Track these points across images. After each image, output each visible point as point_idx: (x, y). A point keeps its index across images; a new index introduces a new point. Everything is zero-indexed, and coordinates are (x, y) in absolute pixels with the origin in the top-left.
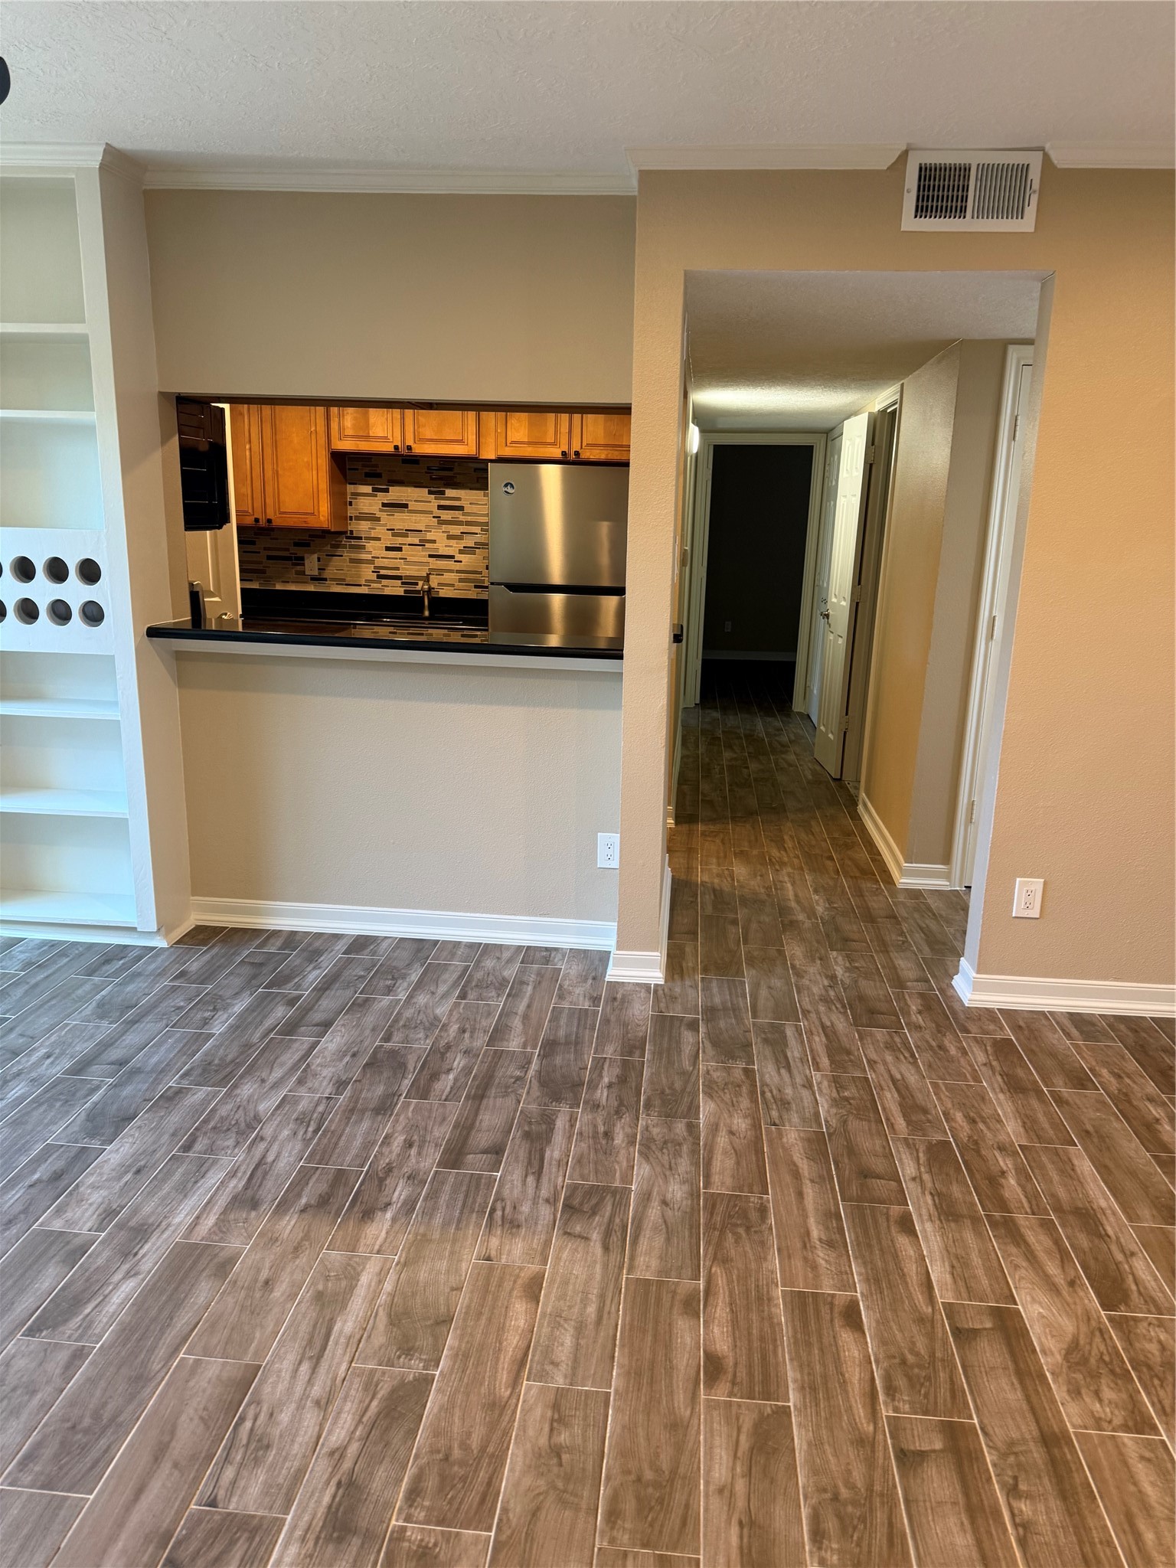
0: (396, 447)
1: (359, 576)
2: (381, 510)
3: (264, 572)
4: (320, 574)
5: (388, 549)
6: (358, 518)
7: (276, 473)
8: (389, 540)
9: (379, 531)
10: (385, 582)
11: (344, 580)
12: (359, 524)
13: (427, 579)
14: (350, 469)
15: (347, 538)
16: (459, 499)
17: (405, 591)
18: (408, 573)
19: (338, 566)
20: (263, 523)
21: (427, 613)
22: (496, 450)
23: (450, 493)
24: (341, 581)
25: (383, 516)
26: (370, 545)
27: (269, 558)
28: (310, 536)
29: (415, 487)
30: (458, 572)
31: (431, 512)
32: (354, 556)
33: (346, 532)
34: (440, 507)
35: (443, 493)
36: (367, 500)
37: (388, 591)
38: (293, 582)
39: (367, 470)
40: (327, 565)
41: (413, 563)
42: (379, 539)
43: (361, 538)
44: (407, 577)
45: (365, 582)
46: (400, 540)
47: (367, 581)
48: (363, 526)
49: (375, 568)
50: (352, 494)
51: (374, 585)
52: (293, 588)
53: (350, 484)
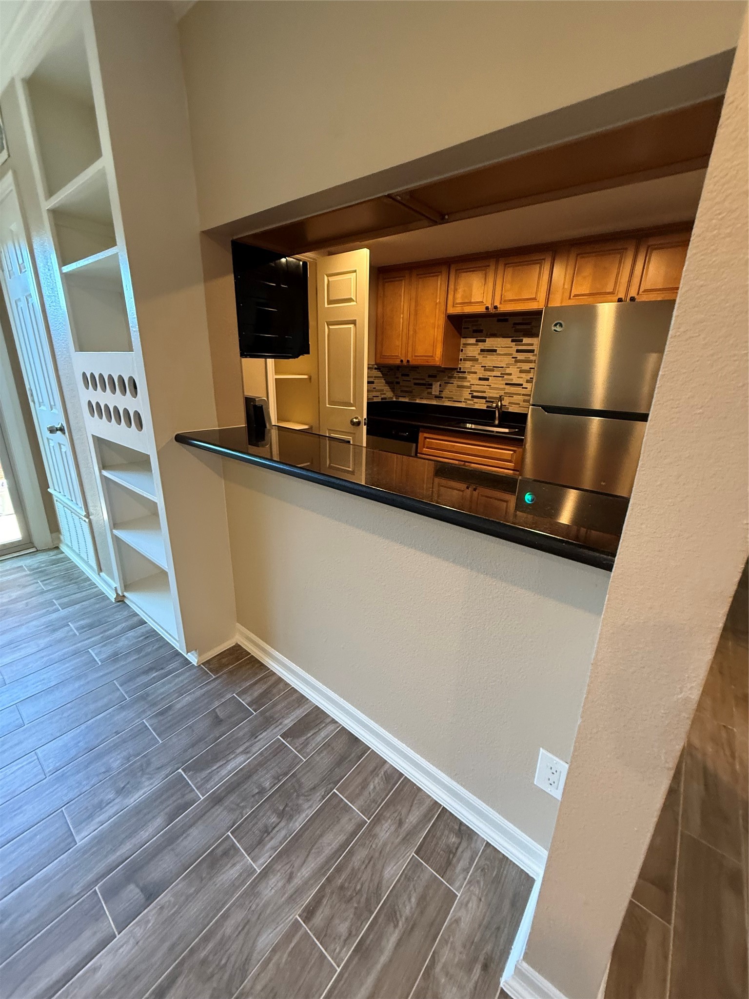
0: (487, 308)
1: (461, 396)
2: (479, 354)
3: (411, 392)
4: (440, 394)
5: (480, 379)
6: (465, 360)
7: (415, 332)
8: (481, 373)
9: (477, 368)
10: (476, 400)
11: (452, 398)
12: (465, 363)
13: (501, 399)
14: (464, 328)
15: (458, 372)
16: (532, 345)
17: (486, 407)
18: (491, 395)
19: (450, 390)
20: (405, 363)
21: (497, 422)
22: (561, 303)
23: (526, 340)
24: (450, 399)
25: (480, 358)
26: (469, 377)
27: (415, 384)
28: (438, 371)
29: (503, 337)
30: (524, 395)
31: (511, 354)
32: (460, 383)
33: (457, 369)
34: (518, 351)
35: (521, 341)
36: (471, 348)
37: (477, 406)
38: (425, 399)
39: (475, 328)
40: (444, 389)
41: (494, 388)
42: (475, 373)
43: (465, 372)
44: (490, 398)
45: (464, 401)
46: (489, 373)
47: (465, 399)
48: (468, 364)
49: (471, 391)
50: (464, 344)
51: (469, 402)
52: (425, 402)
53: (464, 338)
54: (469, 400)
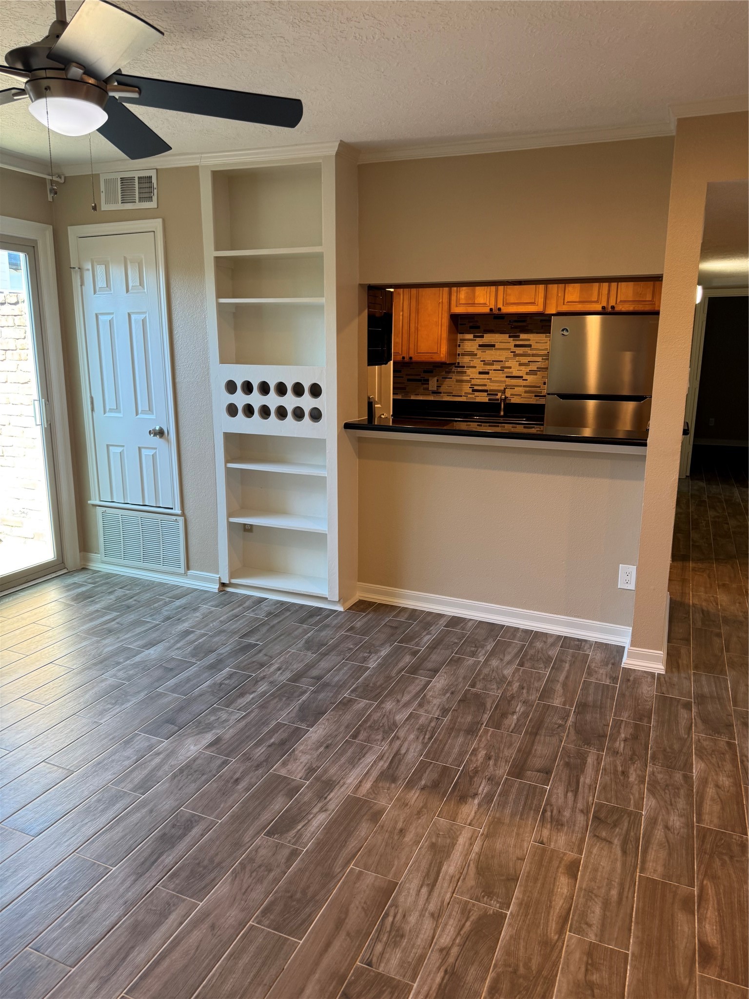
0: (491, 309)
1: (461, 390)
2: (478, 349)
3: (404, 388)
4: (437, 389)
5: (480, 373)
6: (463, 355)
7: (417, 329)
8: (481, 367)
9: (476, 362)
10: (476, 394)
11: (452, 393)
12: (463, 358)
13: (504, 392)
14: (460, 324)
15: (456, 367)
16: (529, 340)
17: (489, 400)
18: (492, 388)
19: (449, 385)
20: (407, 359)
21: (502, 413)
22: (557, 307)
23: (523, 336)
24: (449, 394)
25: (479, 353)
26: (469, 371)
27: (409, 380)
28: (434, 366)
29: (501, 333)
30: (524, 386)
31: (509, 349)
32: (459, 378)
33: (455, 364)
34: (516, 346)
35: (519, 336)
36: (470, 343)
37: (478, 400)
38: (421, 395)
39: (471, 324)
40: (442, 384)
41: (496, 382)
42: (475, 367)
43: (464, 367)
44: (491, 390)
46: (488, 367)
47: (465, 393)
48: (466, 359)
49: (471, 385)
50: (461, 340)
51: (470, 396)
52: (421, 398)
53: (460, 333)
54: (469, 394)
